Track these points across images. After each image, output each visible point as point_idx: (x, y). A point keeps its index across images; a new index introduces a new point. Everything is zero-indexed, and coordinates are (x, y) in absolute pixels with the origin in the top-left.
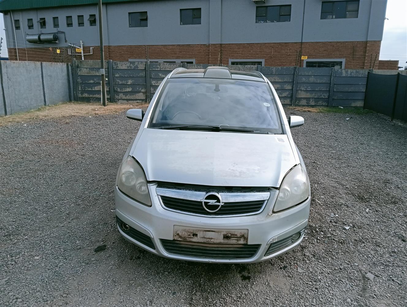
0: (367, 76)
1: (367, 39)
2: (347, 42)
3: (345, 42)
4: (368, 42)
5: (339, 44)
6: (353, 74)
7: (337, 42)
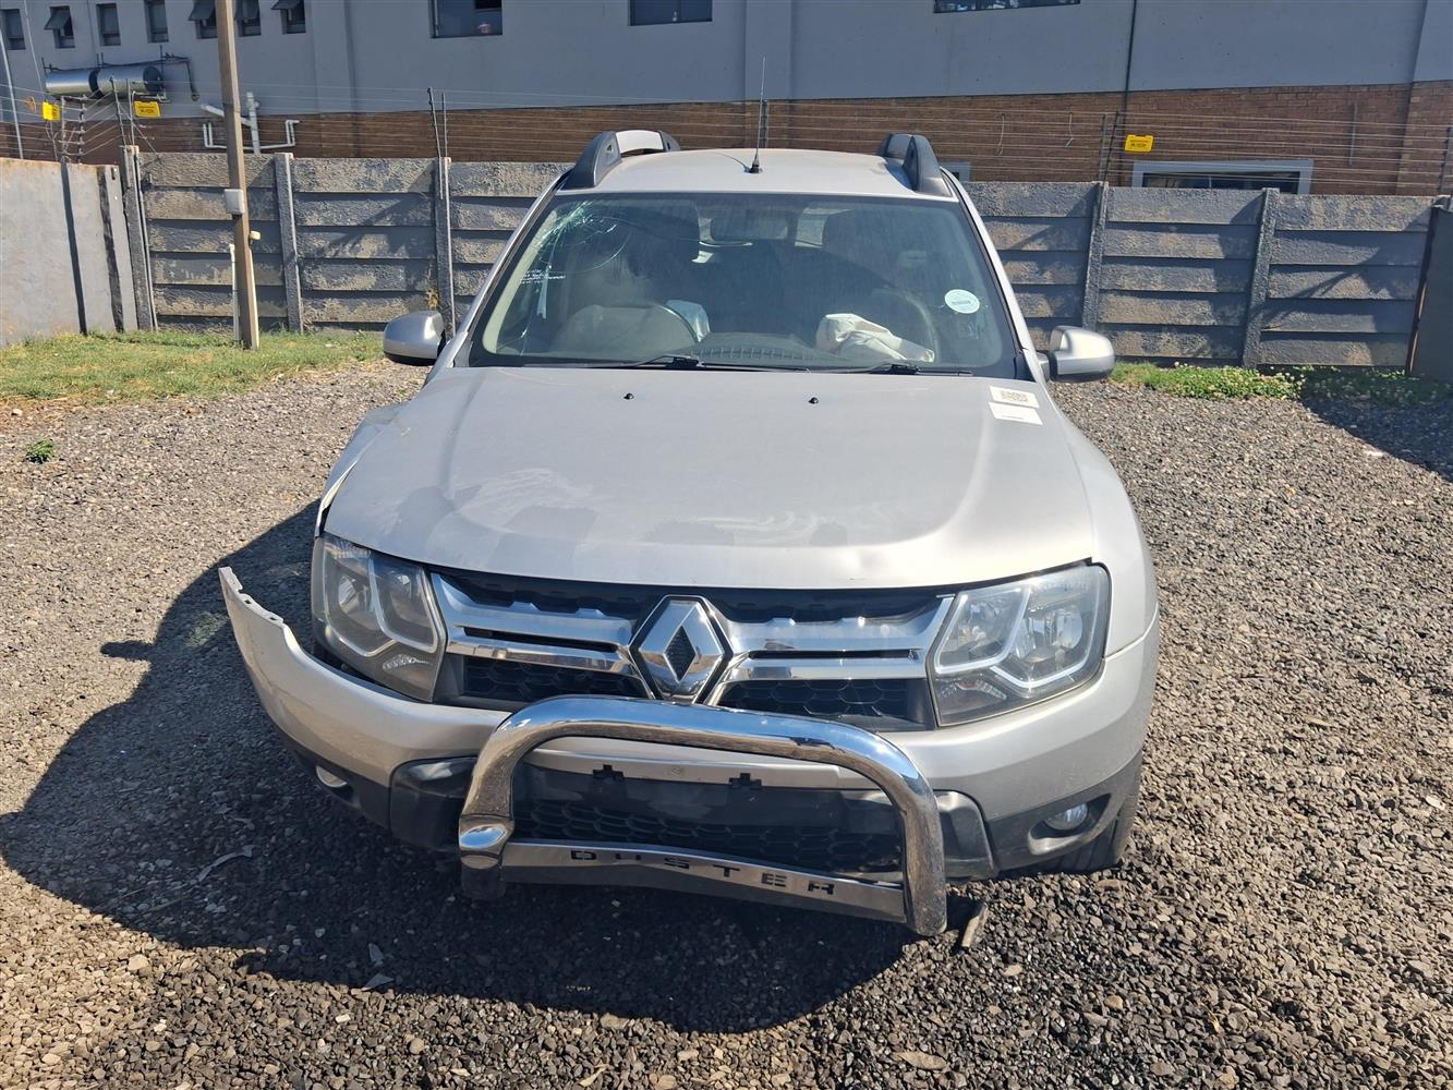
0: (1426, 230)
1: (1412, 72)
2: (1322, 88)
3: (1315, 88)
4: (1416, 86)
5: (1286, 97)
6: (1359, 218)
7: (1280, 88)
